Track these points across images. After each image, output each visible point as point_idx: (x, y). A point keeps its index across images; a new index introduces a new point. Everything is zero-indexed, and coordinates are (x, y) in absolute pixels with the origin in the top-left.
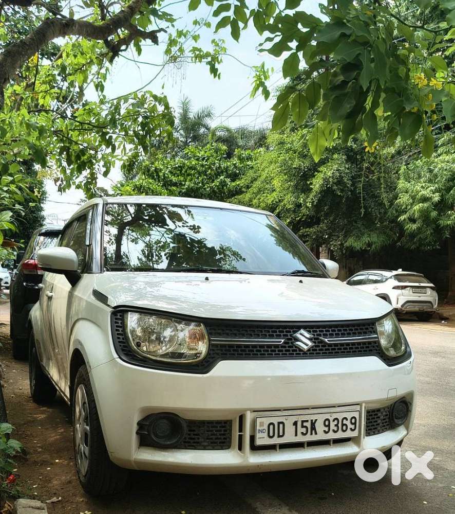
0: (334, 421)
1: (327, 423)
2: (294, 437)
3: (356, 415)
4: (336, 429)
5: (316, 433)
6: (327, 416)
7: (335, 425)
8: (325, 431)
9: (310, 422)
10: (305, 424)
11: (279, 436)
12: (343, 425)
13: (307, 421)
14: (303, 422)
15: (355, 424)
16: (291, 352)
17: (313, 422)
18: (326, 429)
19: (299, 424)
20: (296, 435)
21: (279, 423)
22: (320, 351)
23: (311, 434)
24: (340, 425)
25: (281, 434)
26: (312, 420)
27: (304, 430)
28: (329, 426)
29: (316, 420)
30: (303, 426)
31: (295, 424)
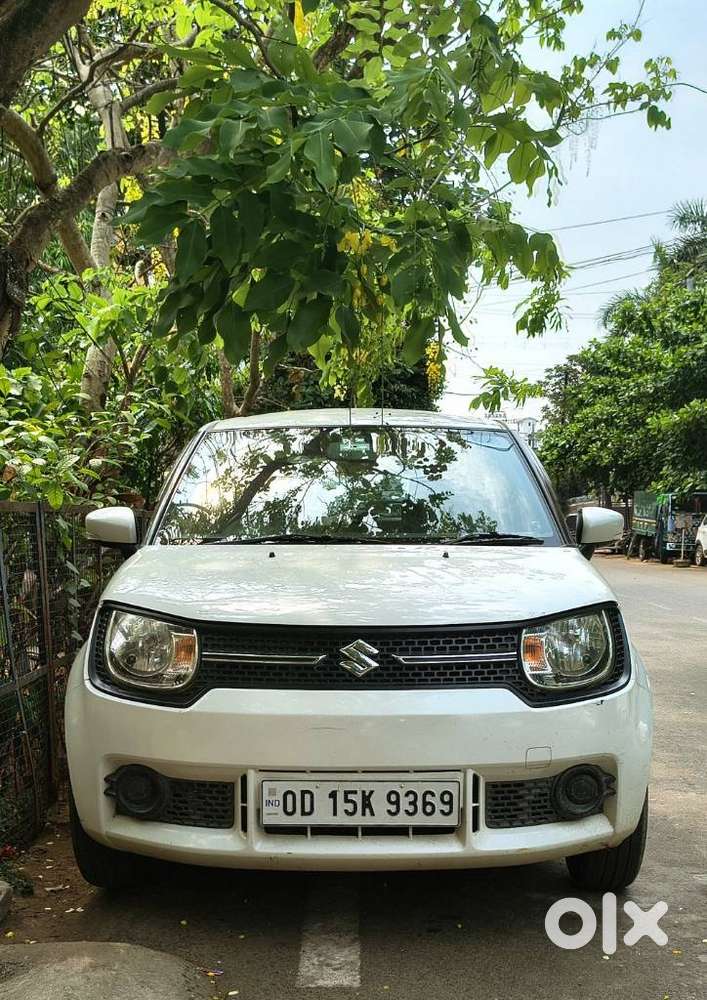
0: (407, 795)
1: (393, 798)
2: (332, 817)
3: (453, 788)
4: (411, 809)
5: (372, 814)
6: (395, 787)
7: (410, 803)
8: (389, 811)
9: (360, 794)
10: (350, 797)
11: (304, 813)
12: (425, 804)
13: (355, 792)
14: (346, 793)
15: (450, 803)
16: (334, 677)
17: (367, 794)
18: (393, 808)
19: (340, 797)
20: (335, 814)
21: (303, 793)
22: (390, 677)
23: (364, 814)
24: (419, 804)
25: (307, 809)
26: (364, 792)
27: (350, 806)
28: (397, 803)
29: (372, 792)
30: (347, 800)
31: (333, 795)
